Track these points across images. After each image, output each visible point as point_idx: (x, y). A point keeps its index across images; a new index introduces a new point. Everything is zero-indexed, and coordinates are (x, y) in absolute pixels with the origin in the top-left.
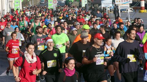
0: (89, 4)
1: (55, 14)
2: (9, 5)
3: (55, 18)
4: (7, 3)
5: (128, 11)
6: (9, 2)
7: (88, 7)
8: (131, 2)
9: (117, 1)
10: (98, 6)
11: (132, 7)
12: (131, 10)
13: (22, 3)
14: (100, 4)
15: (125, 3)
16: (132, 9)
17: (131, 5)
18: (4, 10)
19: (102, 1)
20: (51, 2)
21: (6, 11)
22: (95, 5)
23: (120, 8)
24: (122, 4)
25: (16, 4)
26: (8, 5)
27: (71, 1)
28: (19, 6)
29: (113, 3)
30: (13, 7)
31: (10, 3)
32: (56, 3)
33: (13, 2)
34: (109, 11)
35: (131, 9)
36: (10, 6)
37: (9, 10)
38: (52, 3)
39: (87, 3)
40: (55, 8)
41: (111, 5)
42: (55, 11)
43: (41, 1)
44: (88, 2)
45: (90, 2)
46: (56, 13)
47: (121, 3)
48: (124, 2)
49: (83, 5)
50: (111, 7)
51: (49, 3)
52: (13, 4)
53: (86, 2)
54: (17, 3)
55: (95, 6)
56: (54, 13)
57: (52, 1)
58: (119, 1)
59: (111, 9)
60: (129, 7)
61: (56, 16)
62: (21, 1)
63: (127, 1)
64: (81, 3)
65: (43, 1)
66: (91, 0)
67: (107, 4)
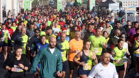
0: (97, 7)
1: (64, 16)
2: (20, 5)
3: (63, 19)
4: (17, 3)
5: (134, 15)
6: (19, 2)
7: (96, 10)
8: (138, 7)
9: (124, 5)
12: (137, 14)
13: (32, 3)
14: (108, 7)
15: (132, 7)
17: (138, 9)
18: (14, 10)
19: (109, 4)
23: (126, 12)
24: (129, 8)
25: (26, 4)
26: (18, 5)
27: (79, 3)
28: (29, 7)
29: (120, 7)
30: (23, 7)
32: (65, 5)
33: (24, 2)
34: (116, 14)
35: (137, 12)
36: (21, 6)
37: (19, 10)
38: (61, 4)
39: (94, 6)
40: (64, 9)
41: (118, 8)
42: (64, 12)
43: (51, 2)
44: (96, 5)
45: (97, 5)
46: (64, 14)
47: (128, 7)
48: (130, 6)
49: (91, 8)
50: (118, 10)
51: (58, 5)
52: (23, 4)
53: (93, 4)
54: (27, 3)
56: (63, 14)
58: (126, 5)
59: (118, 12)
60: (135, 10)
61: (65, 17)
62: (31, 2)
63: (134, 4)
64: (89, 6)
65: (53, 2)
66: (99, 3)
67: (114, 8)
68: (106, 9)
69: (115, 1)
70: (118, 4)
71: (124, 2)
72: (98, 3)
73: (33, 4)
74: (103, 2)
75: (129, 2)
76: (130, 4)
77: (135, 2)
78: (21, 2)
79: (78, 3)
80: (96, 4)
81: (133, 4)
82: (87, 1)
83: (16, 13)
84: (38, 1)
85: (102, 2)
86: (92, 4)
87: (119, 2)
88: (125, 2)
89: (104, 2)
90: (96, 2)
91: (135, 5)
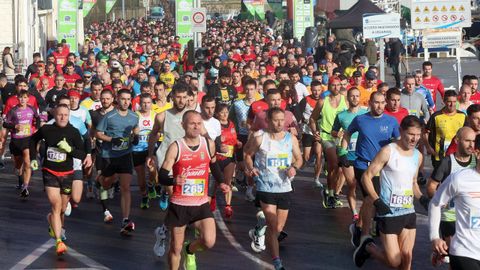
0: (319, 29)
1: (200, 62)
2: (41, 27)
4: (32, 20)
5: (455, 54)
6: (40, 16)
7: (316, 39)
8: (469, 24)
9: (418, 20)
10: (350, 36)
11: (472, 39)
12: (469, 49)
13: (85, 19)
14: (359, 29)
15: (445, 27)
16: (473, 47)
17: (468, 33)
18: (21, 45)
19: (364, 19)
20: (186, 19)
21: (29, 47)
22: (339, 31)
23: (427, 44)
24: (437, 30)
25: (63, 23)
26: (37, 26)
27: (256, 13)
28: (73, 32)
29: (403, 26)
30: (55, 35)
31: (42, 18)
32: (205, 23)
33: (55, 17)
35: (468, 45)
36: (44, 31)
37: (39, 43)
38: (190, 22)
39: (311, 24)
40: (200, 37)
41: (397, 33)
42: (199, 50)
43: (154, 15)
44: (316, 21)
45: (322, 20)
46: (202, 57)
47: (431, 25)
48: (441, 23)
49: (299, 33)
51: (180, 23)
52: (54, 24)
53: (307, 19)
54: (68, 19)
55: (341, 37)
56: (196, 57)
57: (190, 17)
58: (426, 20)
60: (460, 38)
61: (203, 69)
62: (82, 14)
63: (454, 17)
64: (292, 24)
65: (160, 15)
66: (327, 14)
67: (382, 30)
68: (355, 35)
69: (386, 7)
70: (398, 16)
71: (417, 10)
72: (324, 16)
73: (88, 22)
74: (342, 8)
75: (435, 9)
76: (440, 14)
77: (457, 8)
78: (44, 15)
79: (253, 14)
80: (317, 19)
81: (449, 14)
82: (284, 7)
83: (26, 56)
84: (108, 11)
85: (338, 12)
86: (303, 18)
87: (400, 9)
88: (422, 9)
89: (348, 8)
90: (316, 10)
91: (458, 20)
